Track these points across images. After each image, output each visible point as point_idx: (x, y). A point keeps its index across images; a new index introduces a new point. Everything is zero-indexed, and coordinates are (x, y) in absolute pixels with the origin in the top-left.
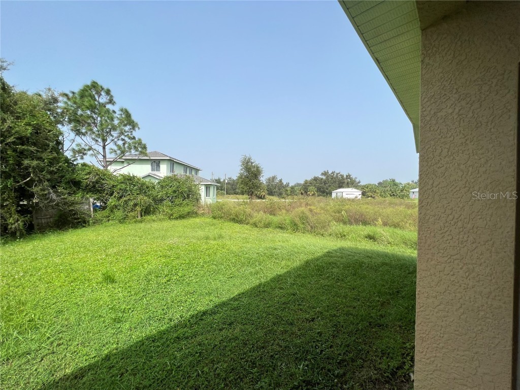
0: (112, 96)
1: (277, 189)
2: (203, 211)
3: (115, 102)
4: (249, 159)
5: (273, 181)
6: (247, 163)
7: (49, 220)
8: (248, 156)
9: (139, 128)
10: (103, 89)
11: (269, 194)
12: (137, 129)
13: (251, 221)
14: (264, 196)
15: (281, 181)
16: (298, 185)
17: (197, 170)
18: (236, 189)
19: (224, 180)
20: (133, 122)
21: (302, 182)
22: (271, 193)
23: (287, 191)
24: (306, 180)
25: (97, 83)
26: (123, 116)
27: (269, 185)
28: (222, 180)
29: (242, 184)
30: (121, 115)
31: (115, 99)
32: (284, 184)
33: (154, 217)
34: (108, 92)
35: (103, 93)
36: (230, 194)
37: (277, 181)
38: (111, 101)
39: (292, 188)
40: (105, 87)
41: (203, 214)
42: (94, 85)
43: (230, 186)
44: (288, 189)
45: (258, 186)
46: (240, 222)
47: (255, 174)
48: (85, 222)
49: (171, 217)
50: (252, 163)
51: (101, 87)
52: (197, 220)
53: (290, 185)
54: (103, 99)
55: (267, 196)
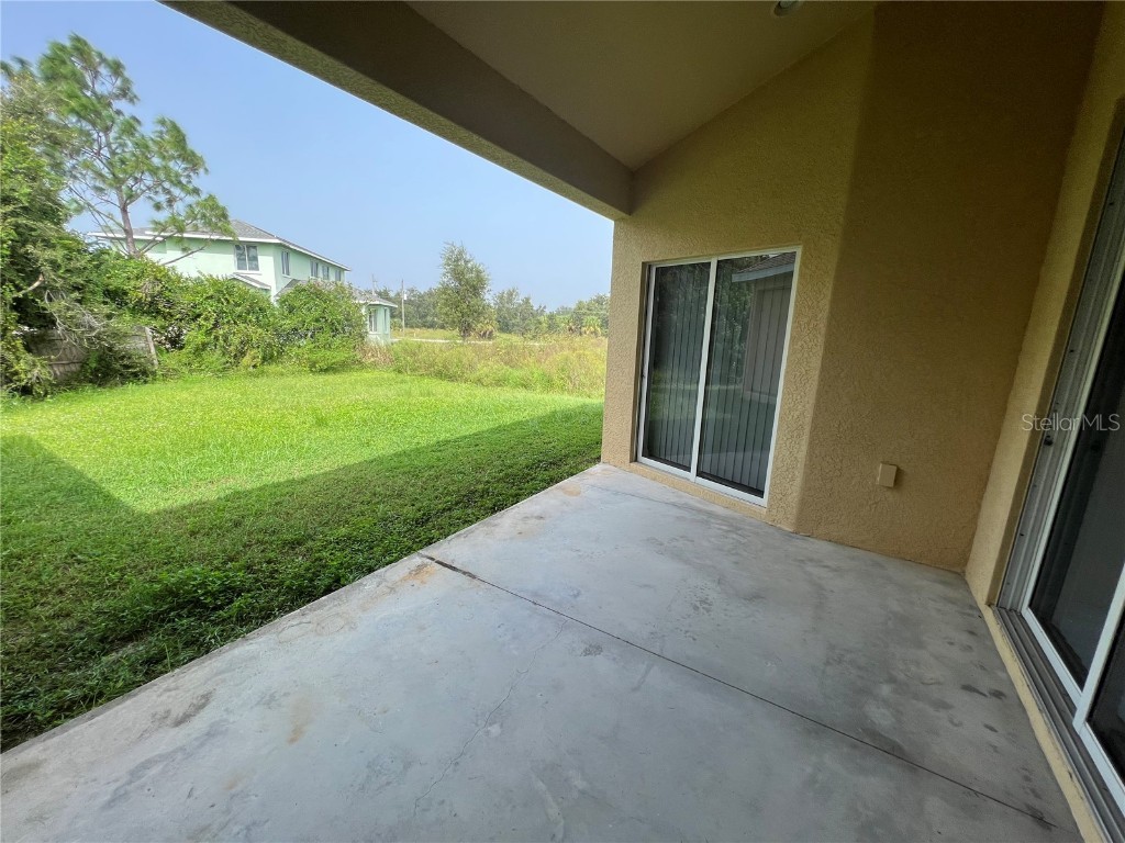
0: (126, 81)
1: (520, 319)
2: (372, 359)
3: (135, 96)
4: (460, 253)
5: (510, 301)
6: (457, 260)
7: (67, 368)
8: (458, 245)
9: (206, 170)
10: (103, 60)
11: (502, 330)
12: (201, 171)
13: (472, 377)
14: (491, 333)
15: (527, 301)
16: (565, 311)
17: (340, 270)
18: (425, 316)
19: (398, 294)
20: (193, 154)
21: (573, 306)
22: (505, 327)
23: (540, 323)
24: (580, 302)
25: (86, 44)
26: (167, 137)
27: (499, 310)
28: (392, 295)
29: (445, 305)
30: (161, 132)
31: (135, 89)
32: (535, 308)
33: (280, 368)
34: (117, 69)
35: (103, 70)
36: (412, 327)
37: (519, 300)
38: (124, 92)
39: (551, 317)
40: (109, 57)
41: (374, 365)
42: (81, 48)
43: (411, 309)
44: (542, 319)
45: (478, 313)
46: (452, 378)
47: (474, 286)
48: (145, 373)
49: (313, 368)
50: (466, 262)
51: (100, 55)
52: (366, 375)
53: (547, 311)
54: (105, 85)
55: (496, 333)
